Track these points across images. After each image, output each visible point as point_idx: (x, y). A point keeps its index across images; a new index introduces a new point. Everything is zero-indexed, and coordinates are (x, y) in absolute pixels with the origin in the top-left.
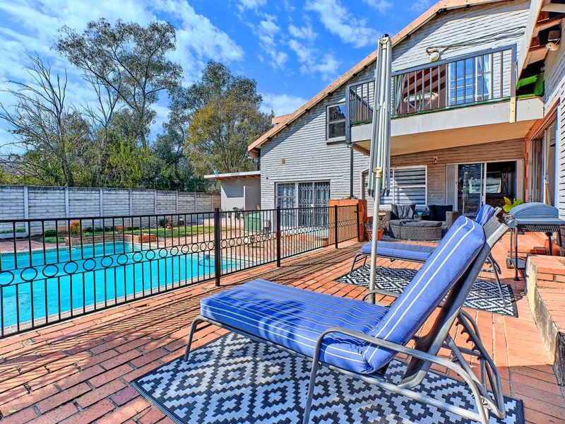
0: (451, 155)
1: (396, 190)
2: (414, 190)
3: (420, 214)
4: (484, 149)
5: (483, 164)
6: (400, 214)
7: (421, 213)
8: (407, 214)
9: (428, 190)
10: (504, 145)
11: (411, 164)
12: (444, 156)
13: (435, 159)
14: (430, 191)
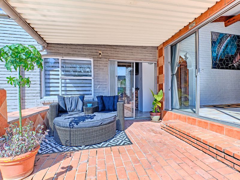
0: (112, 52)
1: (63, 81)
2: (81, 81)
3: (89, 105)
4: (135, 50)
5: (133, 63)
6: (68, 107)
7: (91, 105)
8: (76, 106)
9: (94, 81)
10: (146, 50)
11: (78, 55)
12: (106, 52)
13: (100, 54)
14: (96, 83)
